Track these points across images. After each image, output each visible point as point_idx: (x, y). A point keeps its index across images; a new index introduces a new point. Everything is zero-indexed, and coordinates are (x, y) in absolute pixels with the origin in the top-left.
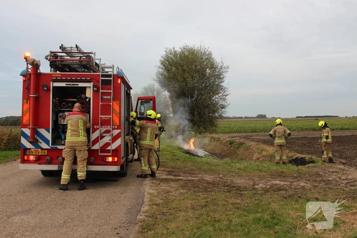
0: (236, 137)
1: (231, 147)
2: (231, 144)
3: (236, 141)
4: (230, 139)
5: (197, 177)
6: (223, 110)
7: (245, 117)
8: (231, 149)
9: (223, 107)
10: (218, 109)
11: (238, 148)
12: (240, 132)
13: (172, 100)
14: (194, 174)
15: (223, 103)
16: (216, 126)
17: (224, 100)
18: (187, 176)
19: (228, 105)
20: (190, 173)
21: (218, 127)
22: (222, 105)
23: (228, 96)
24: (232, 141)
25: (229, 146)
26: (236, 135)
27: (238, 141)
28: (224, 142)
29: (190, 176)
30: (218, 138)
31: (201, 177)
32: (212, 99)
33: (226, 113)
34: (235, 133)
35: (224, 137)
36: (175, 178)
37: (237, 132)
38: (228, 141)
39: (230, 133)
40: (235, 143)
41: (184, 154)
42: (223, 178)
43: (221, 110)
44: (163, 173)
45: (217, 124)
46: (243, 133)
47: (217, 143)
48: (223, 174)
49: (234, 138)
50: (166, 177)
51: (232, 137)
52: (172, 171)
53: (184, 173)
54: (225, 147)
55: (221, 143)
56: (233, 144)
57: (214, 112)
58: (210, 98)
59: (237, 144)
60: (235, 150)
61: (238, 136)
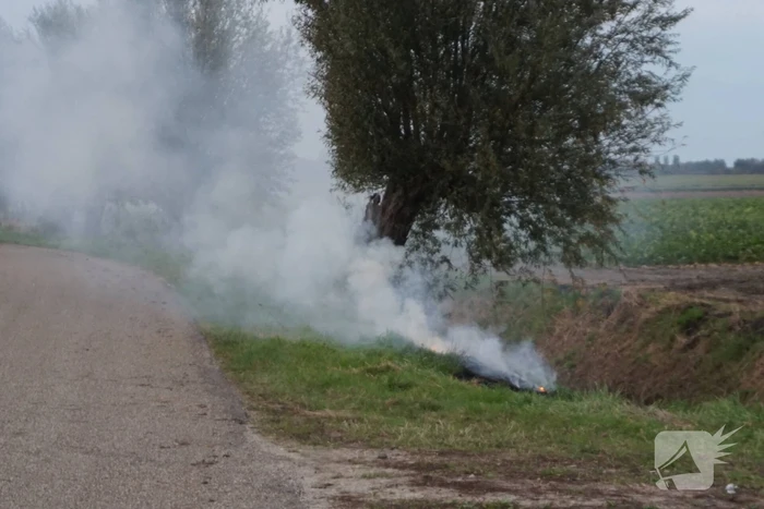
0: (712, 286)
1: (691, 346)
2: (689, 327)
3: (723, 307)
4: (685, 298)
5: (597, 493)
6: (651, 113)
8: (691, 355)
9: (649, 94)
10: (615, 107)
11: (739, 352)
12: (734, 259)
13: (329, 50)
14: (573, 478)
15: (645, 69)
16: (602, 215)
17: (655, 49)
18: (537, 492)
19: (684, 77)
20: (547, 477)
21: (615, 221)
22: (642, 80)
23: (680, 24)
24: (697, 312)
25: (682, 340)
26: (713, 276)
27: (736, 308)
28: (645, 315)
29: (554, 489)
30: (602, 295)
31: (618, 494)
32: (574, 47)
33: (662, 131)
34: (703, 260)
35: (642, 286)
36: (469, 499)
37: (715, 260)
38: (668, 309)
39: (668, 261)
40: (720, 324)
41: (451, 380)
42: (744, 497)
43: (632, 111)
44: (387, 476)
45: (611, 201)
46: (750, 260)
47: (594, 322)
48: (734, 480)
49: (706, 293)
50: (418, 495)
51: (691, 288)
52: (431, 467)
53: (511, 476)
54: (651, 349)
55: (622, 321)
56: (703, 331)
57: (592, 124)
58: (568, 43)
59: (730, 329)
60: (718, 367)
61: (726, 282)
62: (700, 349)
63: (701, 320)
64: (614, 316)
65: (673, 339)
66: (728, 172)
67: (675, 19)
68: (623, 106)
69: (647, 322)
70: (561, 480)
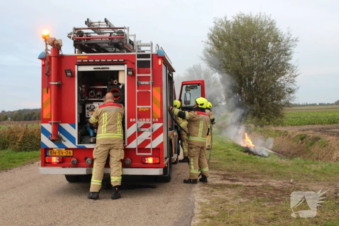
0: (308, 130)
1: (302, 143)
2: (302, 139)
3: (309, 135)
4: (301, 133)
5: (261, 182)
6: (292, 95)
7: (320, 104)
8: (302, 145)
9: (291, 91)
10: (284, 94)
11: (312, 144)
12: (314, 124)
14: (257, 178)
15: (290, 87)
16: (282, 116)
17: (293, 82)
18: (247, 181)
19: (298, 88)
20: (251, 178)
21: (284, 117)
22: (290, 89)
24: (303, 136)
25: (300, 142)
26: (309, 128)
27: (312, 135)
28: (293, 136)
29: (252, 181)
30: (285, 132)
31: (265, 182)
32: (276, 82)
33: (294, 99)
34: (308, 124)
35: (293, 130)
36: (232, 183)
37: (310, 124)
38: (298, 135)
39: (300, 125)
40: (308, 138)
41: (242, 153)
42: (294, 183)
43: (288, 95)
44: (216, 177)
45: (283, 113)
46: (318, 124)
47: (283, 138)
48: (294, 178)
49: (306, 132)
50: (221, 182)
51: (304, 131)
52: (227, 175)
53: (244, 177)
54: (294, 143)
55: (289, 138)
56: (305, 140)
57: (279, 98)
58: (274, 81)
59: (310, 139)
60: (307, 147)
61: (311, 129)
62: (304, 143)
63: (304, 137)
64: (287, 137)
65: (298, 142)
66: (318, 106)
67: (296, 76)
68: (286, 94)
69: (294, 138)
70: (254, 178)
